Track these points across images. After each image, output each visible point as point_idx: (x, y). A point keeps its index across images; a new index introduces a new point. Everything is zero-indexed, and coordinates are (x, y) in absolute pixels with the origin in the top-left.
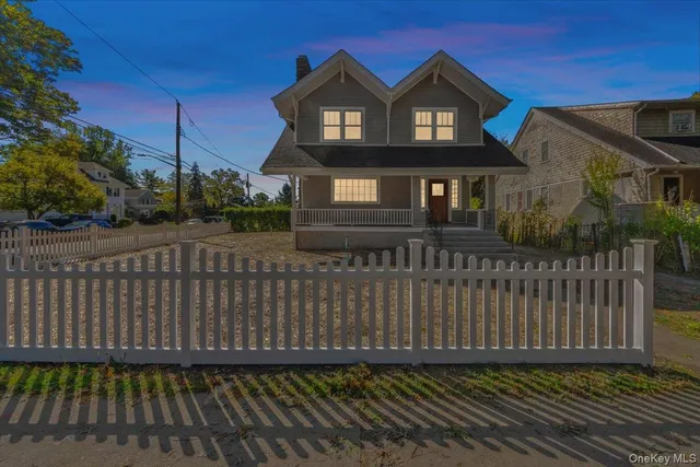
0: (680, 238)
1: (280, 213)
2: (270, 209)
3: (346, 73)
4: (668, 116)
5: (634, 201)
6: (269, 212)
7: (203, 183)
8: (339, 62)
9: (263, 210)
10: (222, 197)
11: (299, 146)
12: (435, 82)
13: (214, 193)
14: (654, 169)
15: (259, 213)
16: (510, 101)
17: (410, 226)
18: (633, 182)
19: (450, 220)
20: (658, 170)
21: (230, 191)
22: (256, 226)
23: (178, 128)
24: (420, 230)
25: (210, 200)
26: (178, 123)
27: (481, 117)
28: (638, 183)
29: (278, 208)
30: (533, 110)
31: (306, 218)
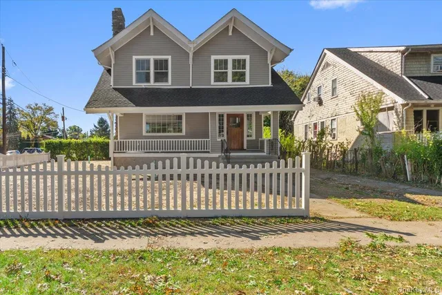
0: (405, 156)
1: (96, 144)
2: (87, 140)
3: (154, 26)
4: (430, 58)
5: (395, 130)
6: (86, 143)
7: (18, 116)
8: (149, 19)
9: (80, 141)
10: (35, 130)
11: (115, 89)
12: (230, 34)
13: (28, 127)
14: (407, 104)
15: (77, 144)
16: (291, 50)
17: (208, 152)
18: (394, 114)
19: (245, 147)
20: (410, 105)
21: (44, 124)
22: (74, 155)
23: (4, 70)
24: (216, 155)
25: (24, 133)
26: (3, 66)
27: (269, 62)
28: (398, 115)
29: (95, 139)
30: (326, 51)
31: (121, 147)
